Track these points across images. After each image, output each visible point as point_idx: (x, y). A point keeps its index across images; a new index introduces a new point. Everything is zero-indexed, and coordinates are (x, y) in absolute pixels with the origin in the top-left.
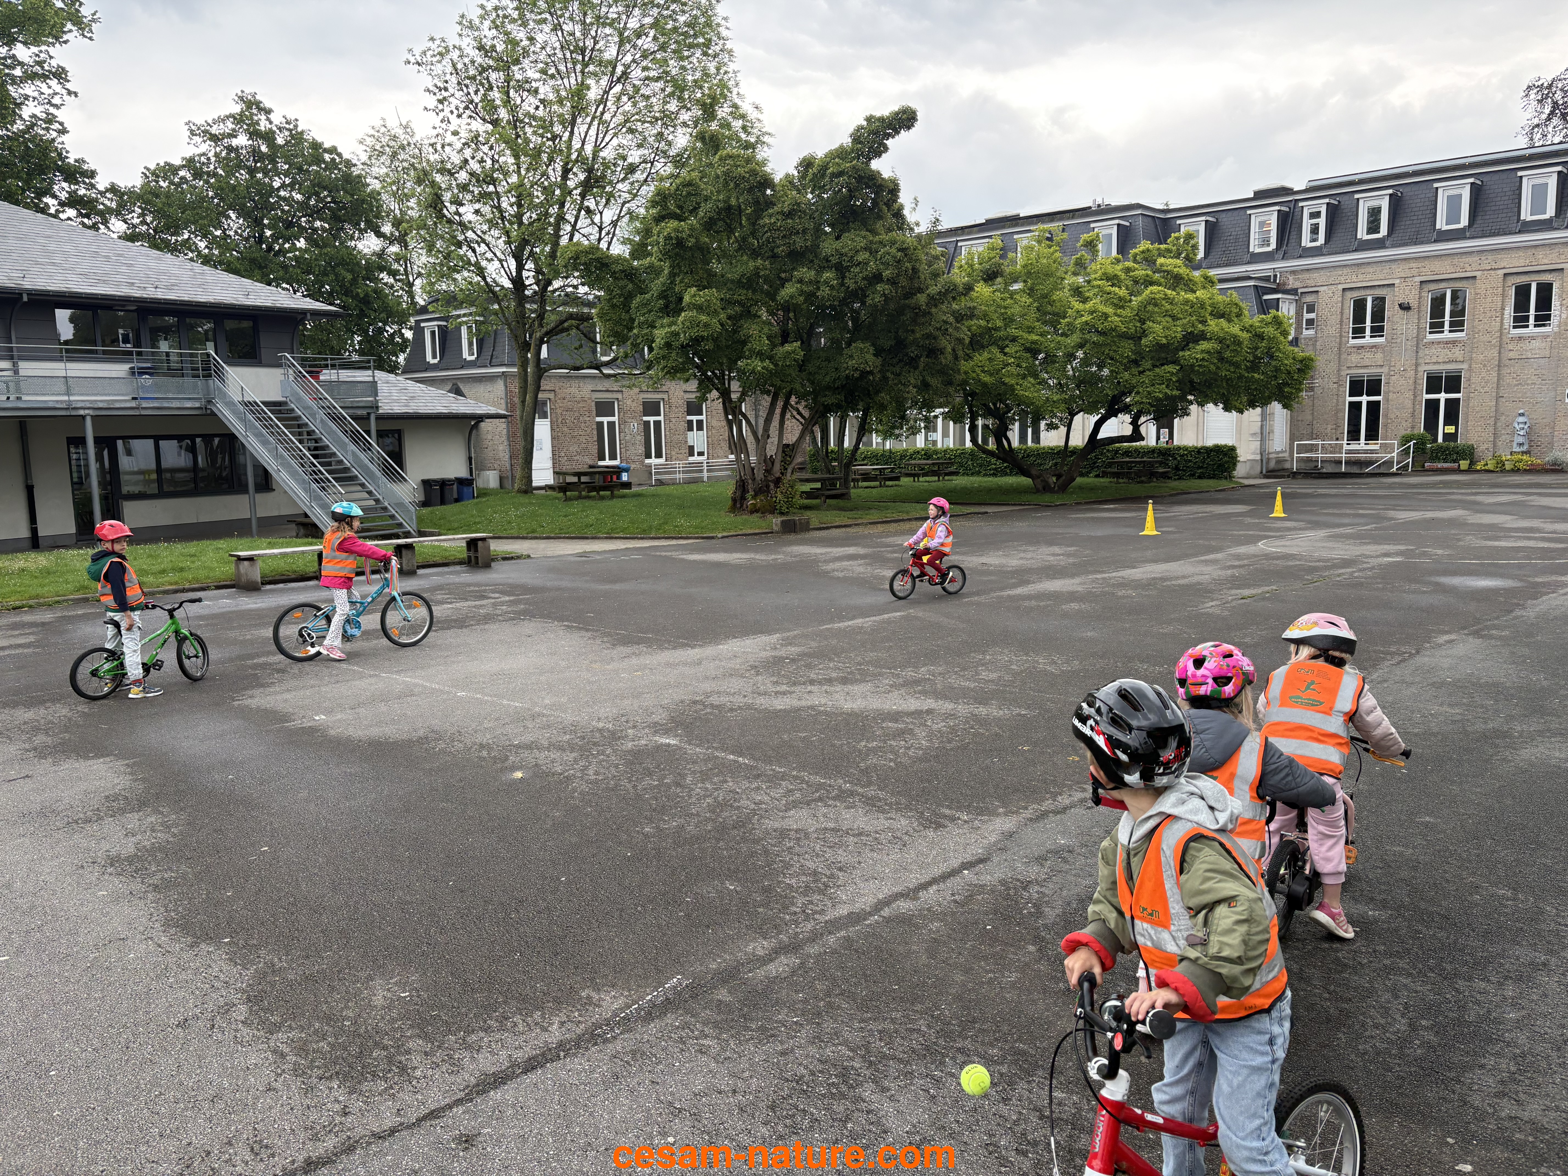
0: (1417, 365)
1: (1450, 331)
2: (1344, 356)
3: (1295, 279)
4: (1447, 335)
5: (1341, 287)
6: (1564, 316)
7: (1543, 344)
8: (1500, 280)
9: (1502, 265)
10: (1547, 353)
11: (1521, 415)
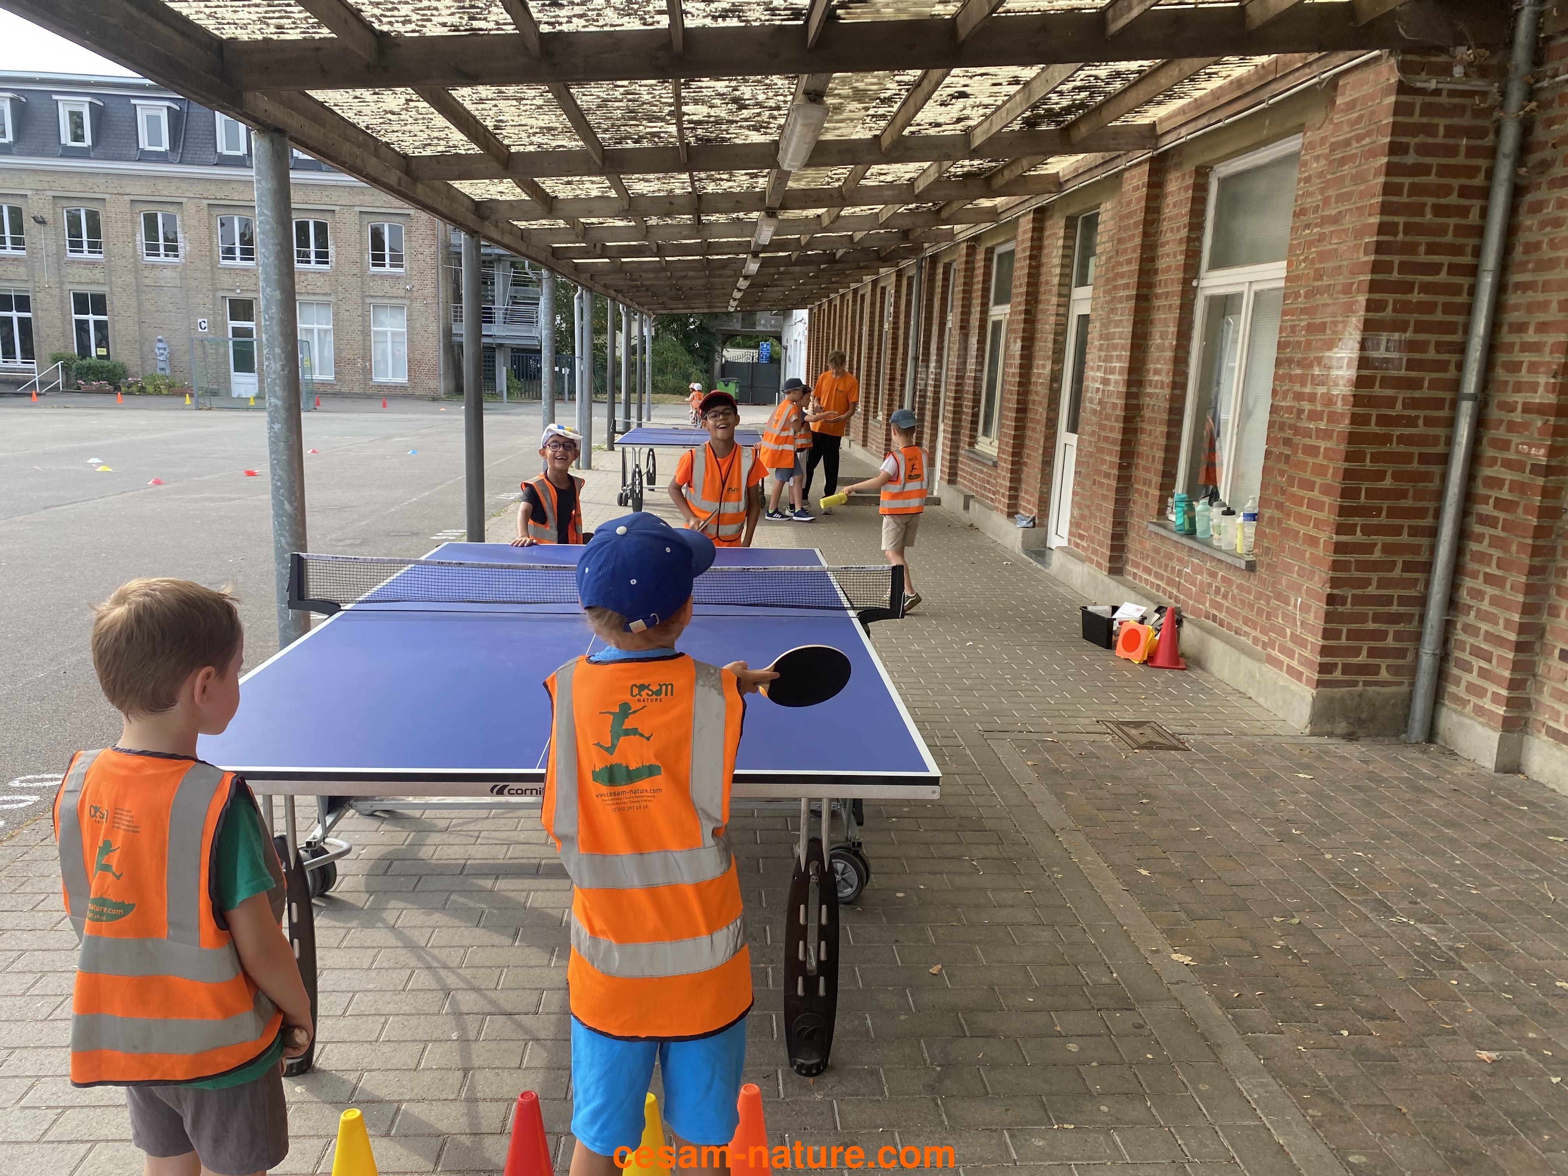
0: (60, 283)
1: (89, 252)
4: (86, 255)
6: (188, 248)
7: (174, 274)
8: (128, 206)
9: (128, 191)
10: (178, 283)
11: (160, 341)
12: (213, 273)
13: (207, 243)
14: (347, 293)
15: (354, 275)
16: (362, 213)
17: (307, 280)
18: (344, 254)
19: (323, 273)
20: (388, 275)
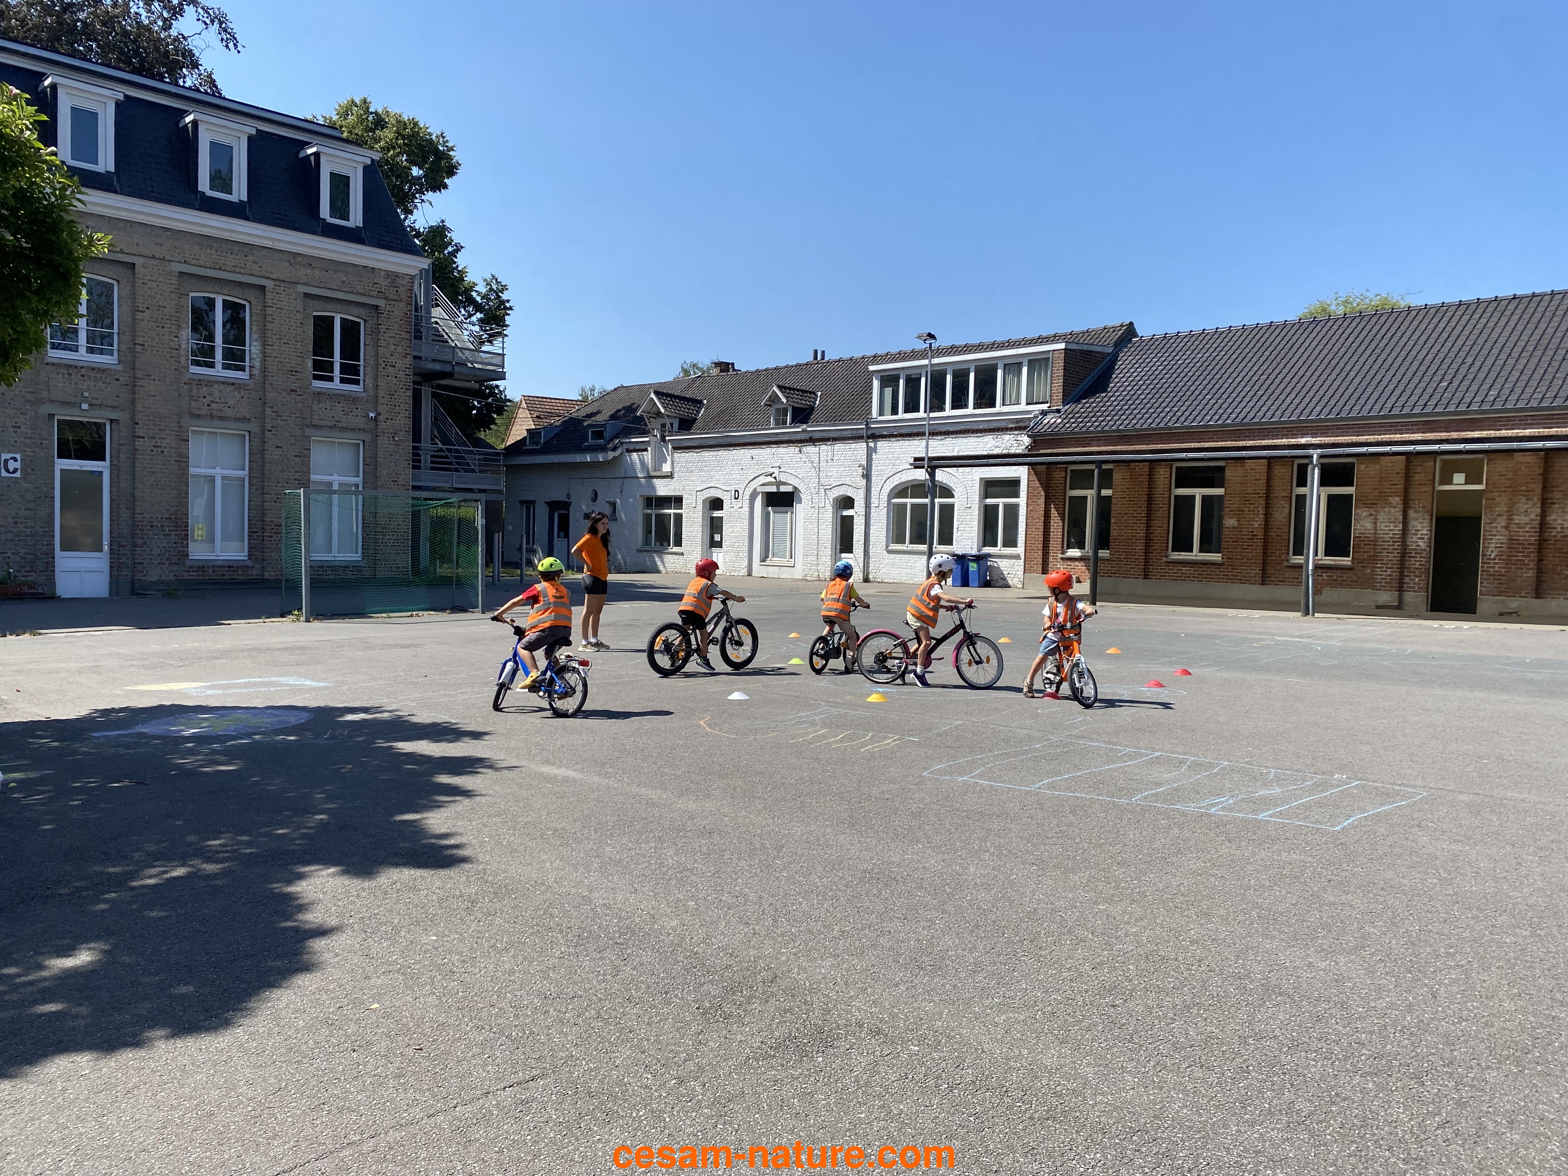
12: (36, 373)
14: (279, 419)
15: (292, 390)
16: (307, 295)
17: (211, 395)
18: (276, 357)
19: (239, 384)
20: (341, 395)
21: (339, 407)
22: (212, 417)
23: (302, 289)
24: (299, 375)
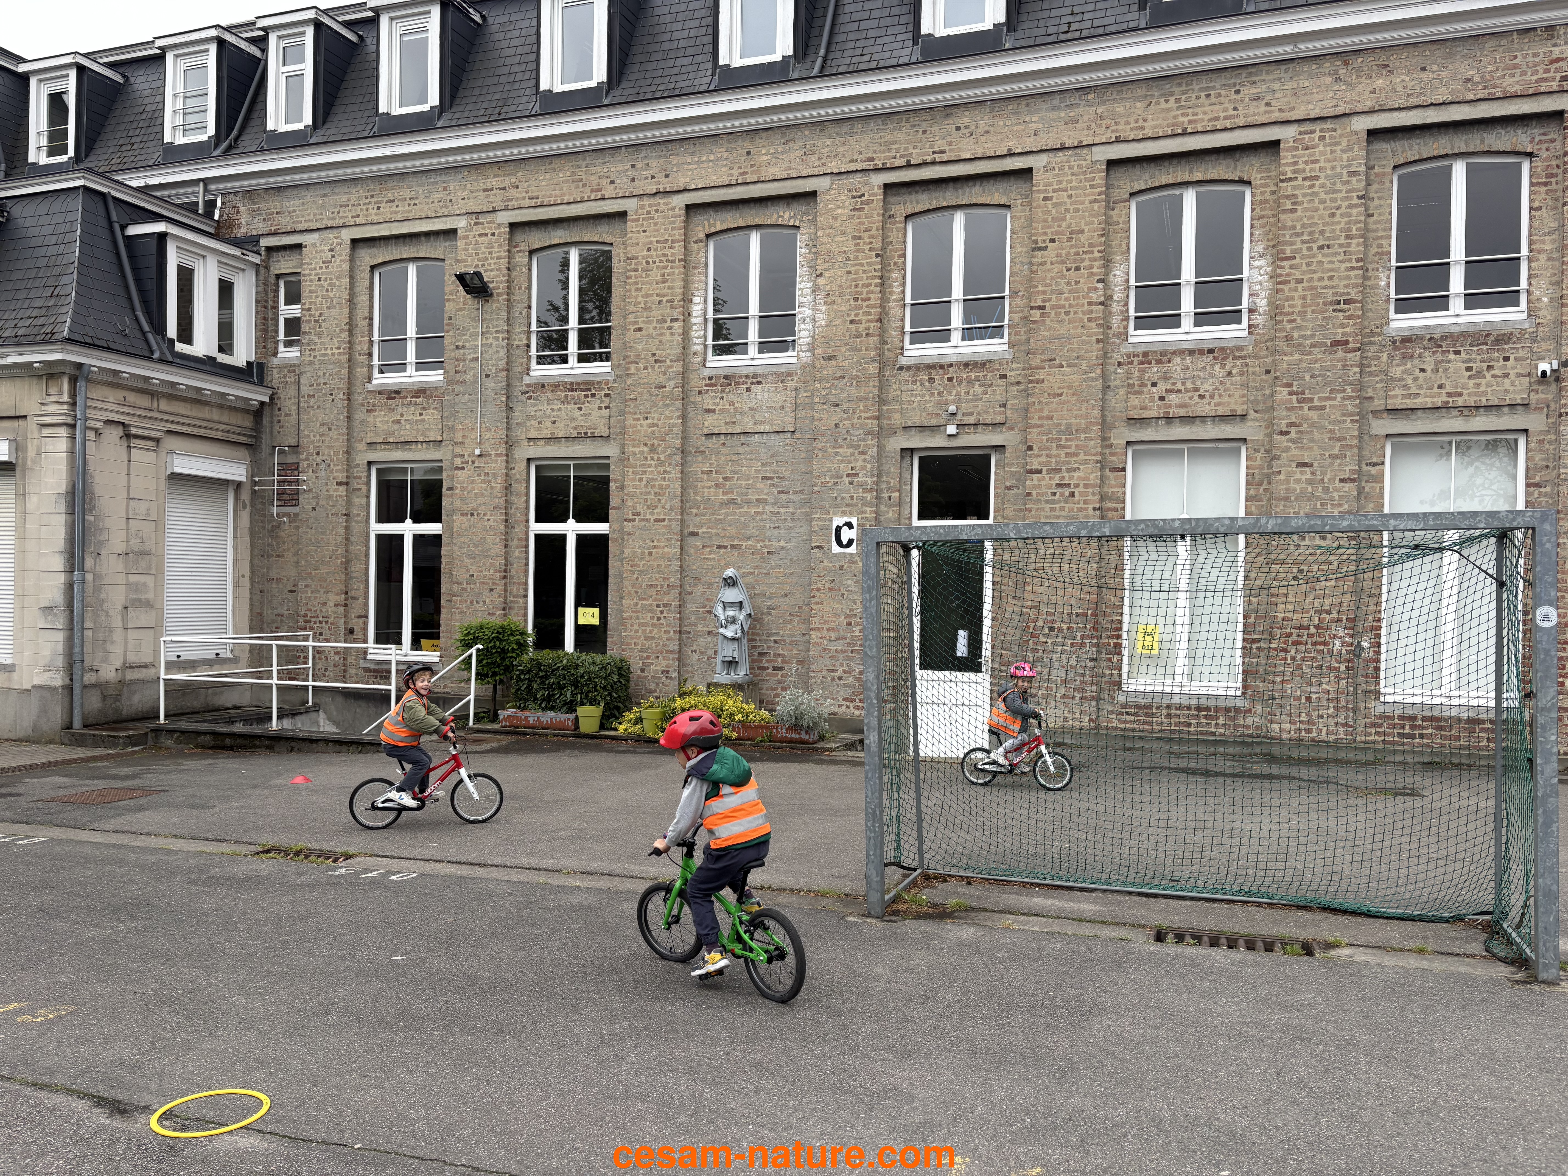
0: (510, 444)
1: (582, 359)
2: (359, 415)
3: (254, 213)
4: (574, 369)
5: (347, 235)
6: (821, 320)
7: (780, 397)
8: (679, 223)
9: (681, 182)
10: (787, 420)
11: (730, 582)
12: (882, 385)
13: (875, 299)
14: (1306, 406)
15: (1336, 343)
16: (1373, 134)
17: (1166, 378)
18: (1300, 281)
19: (1222, 349)
20: (1464, 335)
21: (1456, 363)
22: (1169, 419)
23: (1363, 124)
24: (1354, 309)
